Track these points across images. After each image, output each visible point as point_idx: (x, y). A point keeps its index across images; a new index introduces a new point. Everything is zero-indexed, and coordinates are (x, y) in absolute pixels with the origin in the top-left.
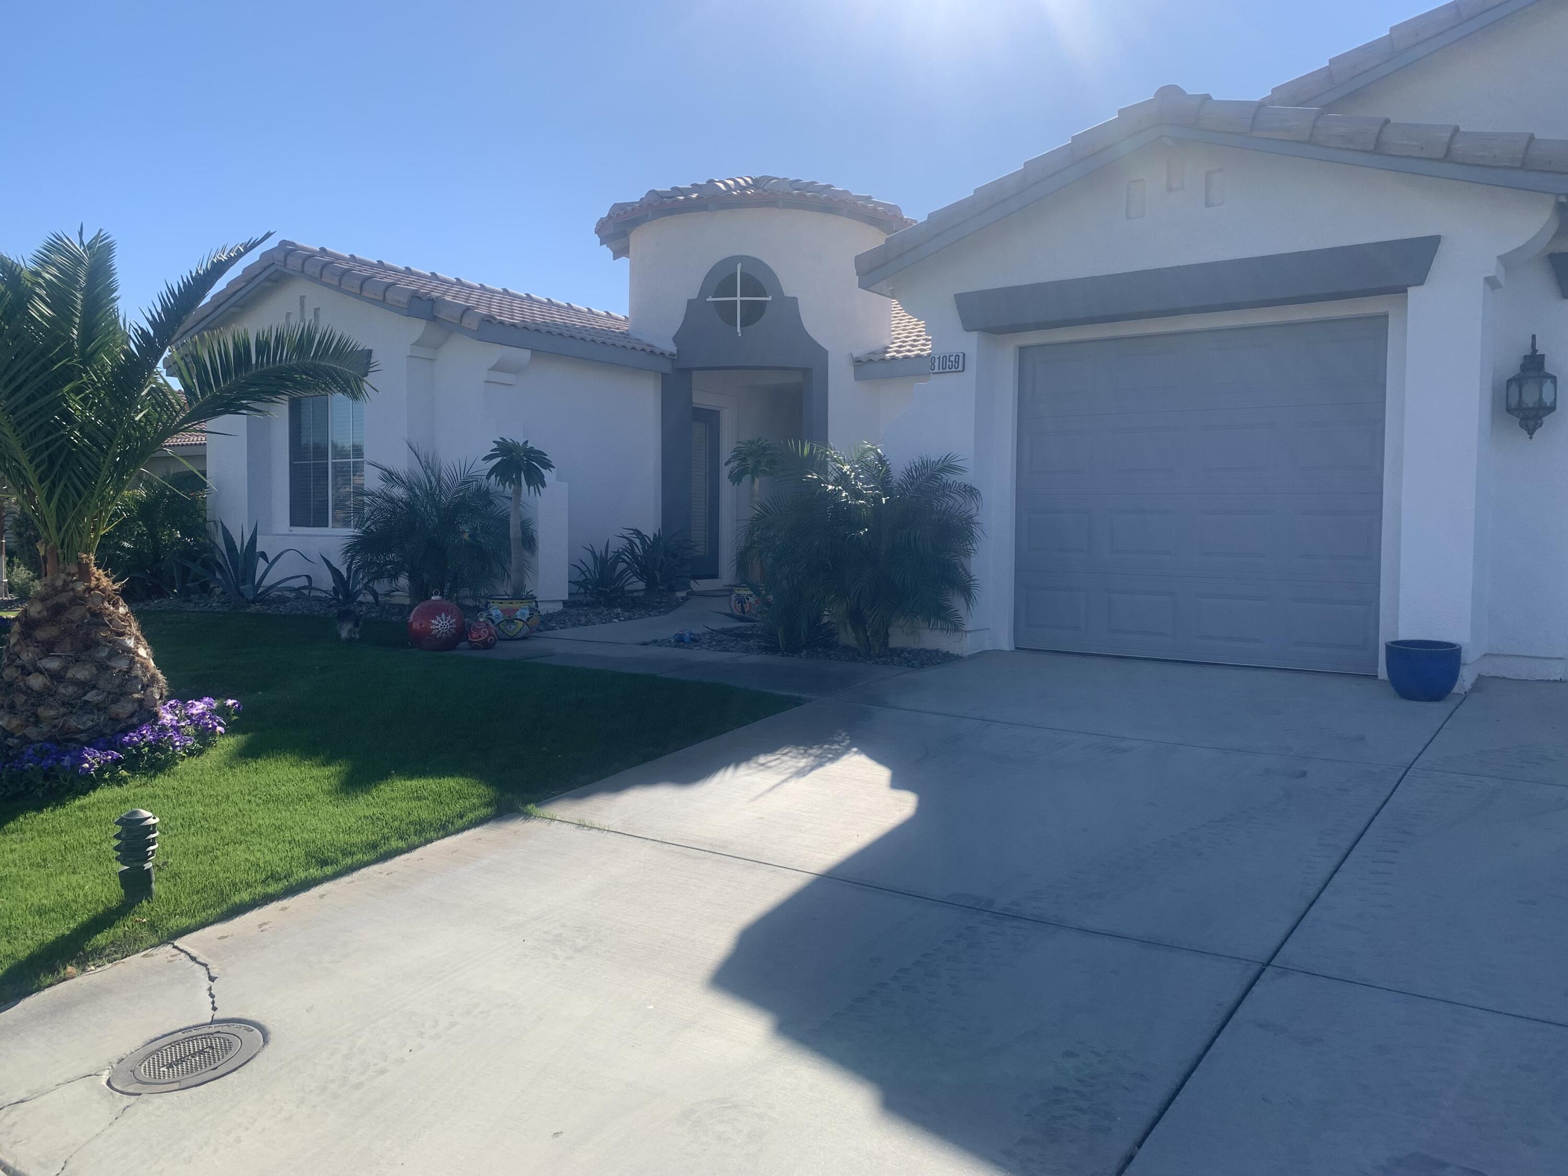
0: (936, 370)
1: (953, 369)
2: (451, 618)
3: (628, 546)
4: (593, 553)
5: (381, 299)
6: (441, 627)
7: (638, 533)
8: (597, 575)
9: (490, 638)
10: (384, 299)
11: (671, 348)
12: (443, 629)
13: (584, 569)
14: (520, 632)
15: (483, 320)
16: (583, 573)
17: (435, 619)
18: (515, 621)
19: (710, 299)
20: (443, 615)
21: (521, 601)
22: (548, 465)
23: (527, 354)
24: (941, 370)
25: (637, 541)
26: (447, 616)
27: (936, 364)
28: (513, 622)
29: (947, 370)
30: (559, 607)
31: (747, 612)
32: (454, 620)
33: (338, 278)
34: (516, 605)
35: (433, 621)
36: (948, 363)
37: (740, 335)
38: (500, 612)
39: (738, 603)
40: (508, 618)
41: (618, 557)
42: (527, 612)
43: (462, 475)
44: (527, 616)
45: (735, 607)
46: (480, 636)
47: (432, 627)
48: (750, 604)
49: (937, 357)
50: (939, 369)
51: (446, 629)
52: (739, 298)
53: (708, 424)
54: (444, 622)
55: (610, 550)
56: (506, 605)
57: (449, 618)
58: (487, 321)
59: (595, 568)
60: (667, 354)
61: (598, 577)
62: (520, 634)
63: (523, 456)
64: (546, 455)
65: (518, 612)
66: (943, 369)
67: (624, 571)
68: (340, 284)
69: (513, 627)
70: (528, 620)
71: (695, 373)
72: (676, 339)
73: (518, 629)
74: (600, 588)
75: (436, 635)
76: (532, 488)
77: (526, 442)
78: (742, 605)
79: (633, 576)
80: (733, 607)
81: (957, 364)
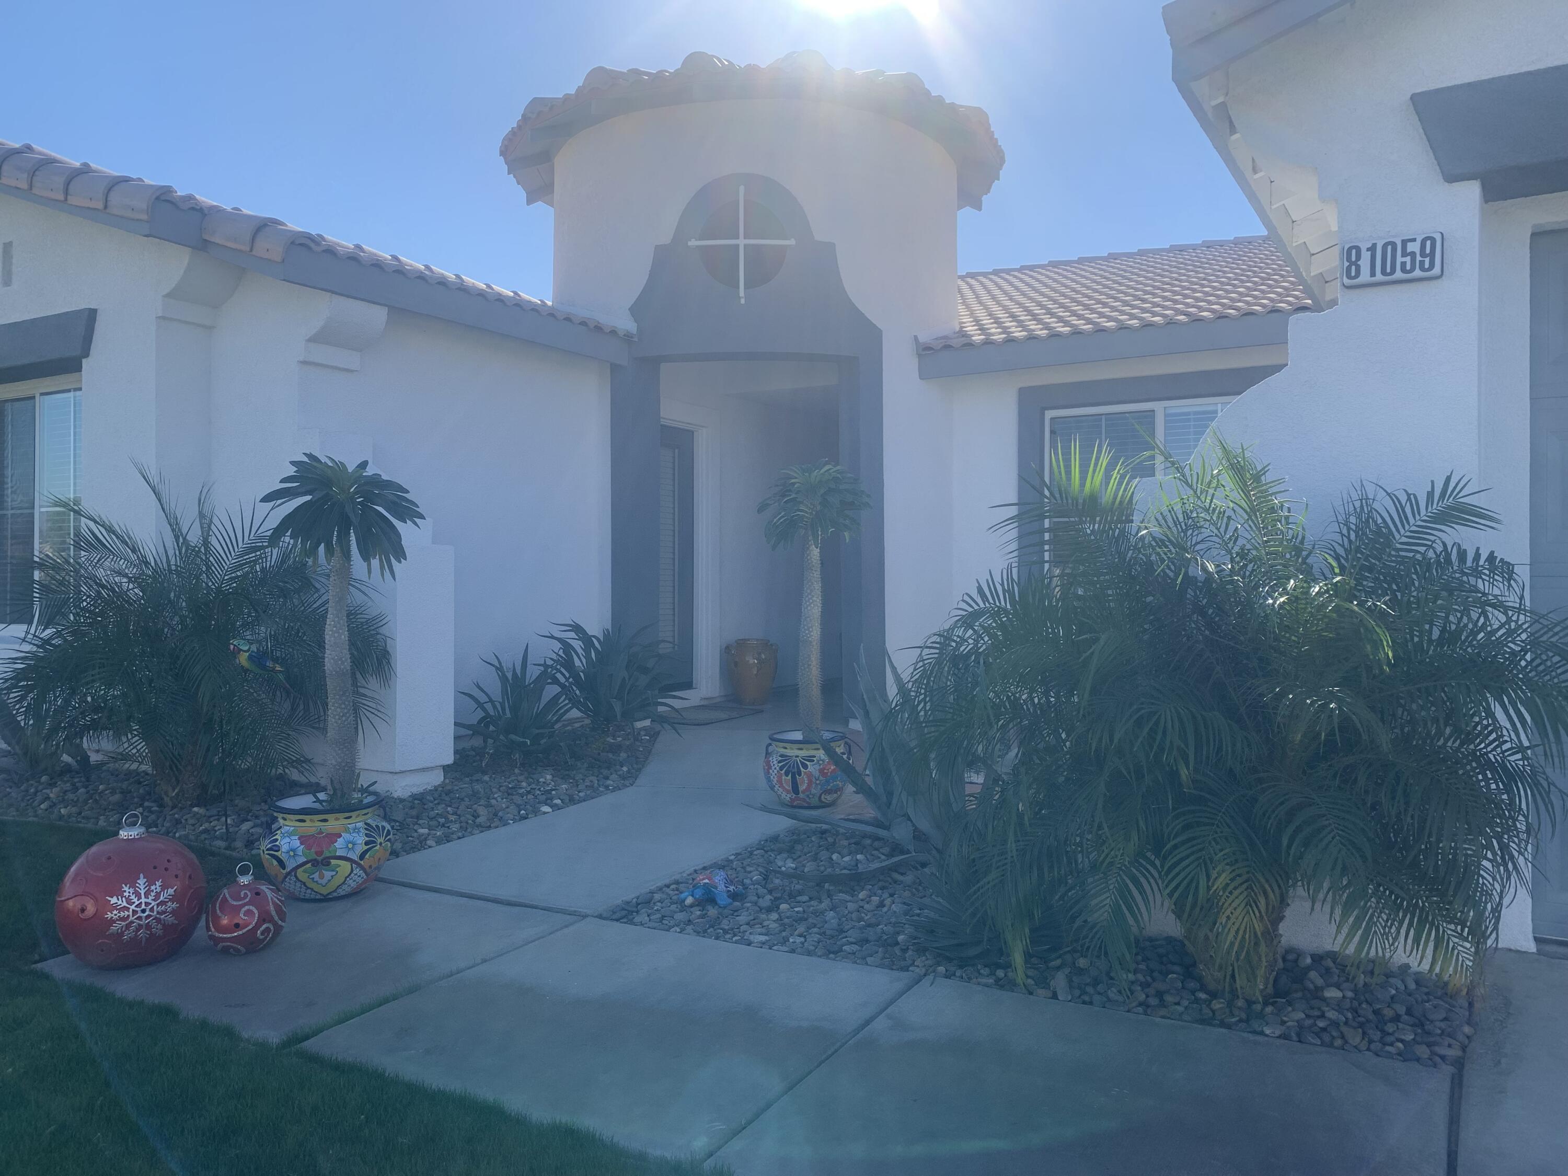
0: (1365, 277)
1: (1418, 273)
2: (164, 887)
3: (561, 653)
4: (499, 669)
5: (100, 206)
6: (134, 912)
7: (577, 629)
8: (508, 711)
9: (264, 926)
10: (106, 207)
11: (626, 324)
12: (139, 918)
13: (483, 698)
14: (344, 883)
15: (293, 243)
16: (480, 705)
17: (120, 894)
18: (333, 862)
19: (693, 243)
20: (142, 881)
21: (347, 815)
22: (409, 512)
23: (379, 315)
24: (1379, 277)
25: (577, 645)
26: (150, 882)
27: (1365, 263)
28: (329, 864)
29: (1399, 275)
30: (437, 778)
31: (803, 792)
32: (171, 891)
33: (25, 175)
34: (334, 823)
35: (114, 900)
36: (1399, 259)
37: (743, 301)
38: (298, 843)
39: (787, 774)
40: (315, 856)
41: (546, 676)
42: (361, 839)
43: (246, 535)
44: (362, 848)
45: (780, 781)
46: (237, 926)
47: (109, 915)
48: (810, 775)
49: (1364, 247)
50: (1373, 274)
51: (148, 917)
52: (742, 242)
53: (677, 451)
54: (143, 900)
55: (530, 660)
56: (312, 825)
57: (157, 887)
58: (301, 244)
59: (503, 698)
60: (621, 334)
61: (508, 715)
62: (344, 887)
63: (355, 493)
64: (407, 492)
65: (340, 840)
66: (1384, 272)
67: (556, 697)
68: (31, 187)
69: (328, 874)
70: (362, 857)
71: (663, 366)
72: (634, 311)
73: (339, 880)
74: (513, 737)
75: (122, 934)
76: (375, 563)
77: (363, 465)
78: (793, 778)
79: (571, 708)
80: (775, 780)
81: (1427, 260)
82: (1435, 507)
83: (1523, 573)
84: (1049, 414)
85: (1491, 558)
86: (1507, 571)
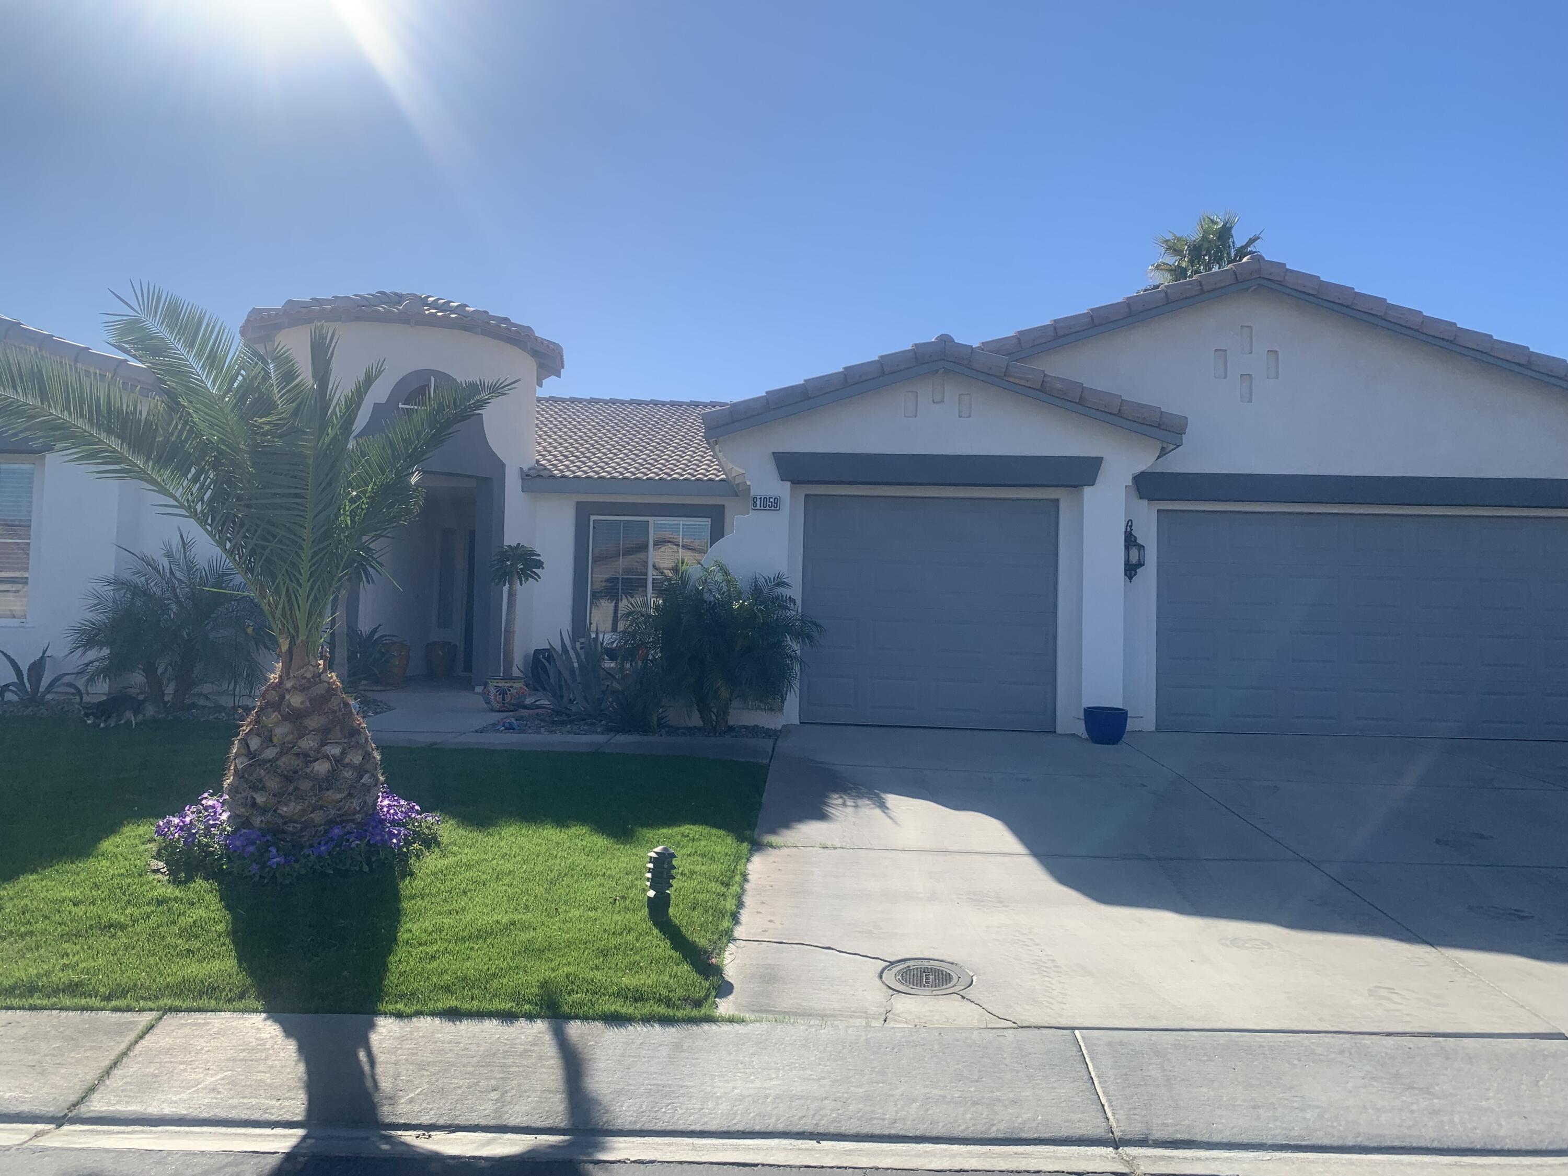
0: (758, 507)
1: (772, 508)
27: (758, 503)
29: (768, 508)
36: (768, 503)
39: (500, 695)
45: (496, 697)
48: (511, 694)
49: (758, 497)
50: (760, 507)
66: (763, 506)
78: (503, 696)
80: (492, 698)
81: (775, 504)
82: (776, 582)
83: (799, 602)
84: (593, 518)
85: (790, 597)
86: (793, 601)
